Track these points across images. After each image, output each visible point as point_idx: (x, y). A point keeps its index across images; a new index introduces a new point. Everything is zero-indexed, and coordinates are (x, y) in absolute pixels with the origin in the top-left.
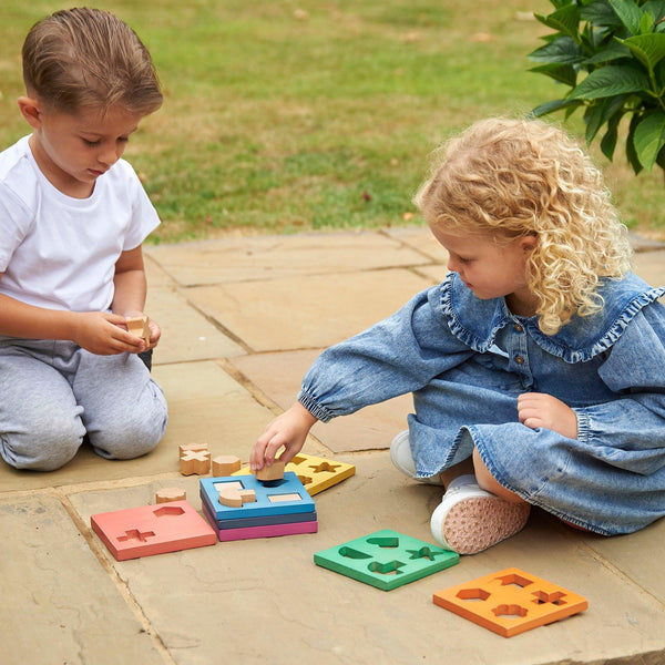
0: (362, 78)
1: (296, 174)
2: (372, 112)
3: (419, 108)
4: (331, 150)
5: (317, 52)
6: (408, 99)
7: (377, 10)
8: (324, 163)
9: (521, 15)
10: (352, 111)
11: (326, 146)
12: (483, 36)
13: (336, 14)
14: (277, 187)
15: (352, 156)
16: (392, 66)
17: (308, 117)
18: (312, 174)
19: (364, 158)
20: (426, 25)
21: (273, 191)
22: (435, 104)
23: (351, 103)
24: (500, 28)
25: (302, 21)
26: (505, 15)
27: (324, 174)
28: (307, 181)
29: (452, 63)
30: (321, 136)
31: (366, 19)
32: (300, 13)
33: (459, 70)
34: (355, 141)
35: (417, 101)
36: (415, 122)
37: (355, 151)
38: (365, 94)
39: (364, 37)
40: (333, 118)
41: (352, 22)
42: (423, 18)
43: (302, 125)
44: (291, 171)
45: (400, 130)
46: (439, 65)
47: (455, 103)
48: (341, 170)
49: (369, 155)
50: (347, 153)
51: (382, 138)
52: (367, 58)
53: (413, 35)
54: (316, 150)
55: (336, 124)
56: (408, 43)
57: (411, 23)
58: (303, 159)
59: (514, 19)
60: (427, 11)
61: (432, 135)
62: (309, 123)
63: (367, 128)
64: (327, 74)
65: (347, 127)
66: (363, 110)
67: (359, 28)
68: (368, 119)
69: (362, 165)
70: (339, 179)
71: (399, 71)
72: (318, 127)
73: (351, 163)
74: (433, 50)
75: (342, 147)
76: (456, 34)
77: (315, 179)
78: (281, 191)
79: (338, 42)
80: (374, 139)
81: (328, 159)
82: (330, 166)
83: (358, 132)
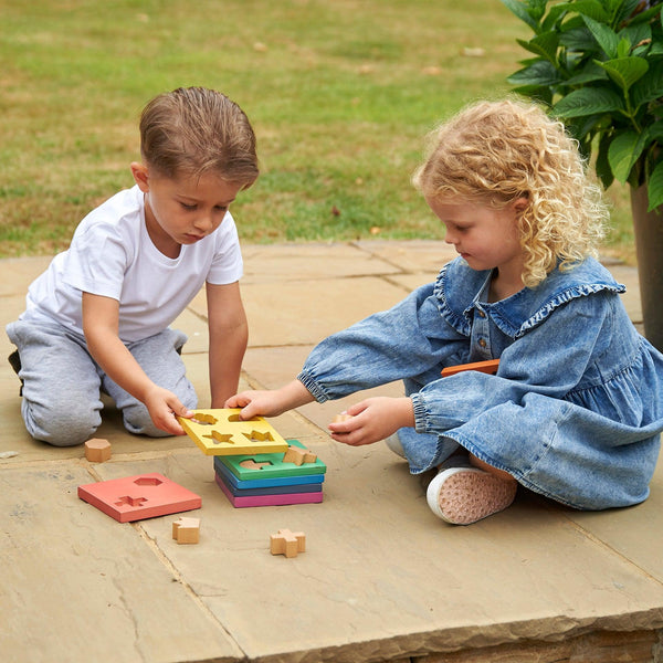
0: (322, 105)
1: (268, 191)
2: (335, 137)
3: (378, 133)
4: (300, 169)
5: (277, 82)
6: (366, 125)
7: (331, 45)
8: (293, 181)
9: (468, 51)
10: (316, 135)
11: (294, 165)
12: (434, 70)
13: (293, 47)
14: (252, 202)
15: (318, 175)
16: (349, 95)
17: (275, 140)
18: (282, 191)
19: (331, 177)
20: (379, 58)
21: (247, 205)
22: (393, 129)
23: (314, 128)
24: (448, 63)
25: (260, 52)
26: (452, 51)
27: (293, 191)
28: (279, 197)
29: (406, 93)
30: (288, 157)
31: (321, 52)
32: (259, 45)
33: (412, 100)
34: (321, 162)
35: (376, 127)
36: (375, 146)
37: (322, 171)
38: (326, 120)
39: (321, 68)
40: (298, 141)
41: (308, 55)
42: (376, 52)
43: (270, 147)
44: (263, 188)
45: (363, 153)
46: (392, 95)
47: (411, 129)
48: (310, 188)
49: (335, 174)
50: (314, 172)
51: (347, 160)
52: (325, 88)
53: (366, 67)
54: (284, 169)
55: (302, 146)
56: (362, 74)
57: (365, 57)
58: (274, 177)
59: (462, 54)
60: (380, 46)
61: (393, 157)
62: (277, 145)
63: (330, 151)
64: (288, 101)
65: (312, 149)
66: (326, 134)
67: (315, 60)
68: (332, 143)
69: (329, 184)
70: (308, 196)
71: (356, 101)
72: (285, 149)
73: (318, 181)
74: (387, 81)
75: (309, 168)
76: (407, 67)
77: (286, 196)
78: (254, 205)
79: (296, 72)
80: (338, 160)
81: (297, 178)
82: (299, 184)
83: (323, 154)
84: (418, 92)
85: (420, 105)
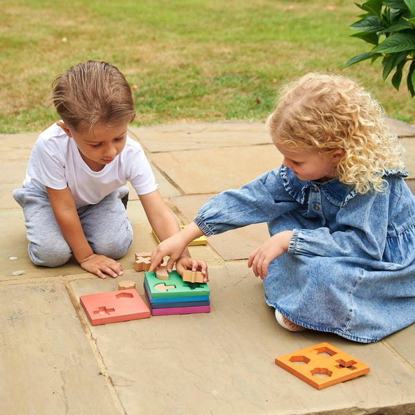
0: (261, 31)
1: (219, 87)
2: (265, 51)
3: (292, 49)
4: (240, 73)
5: (238, 16)
6: (285, 43)
8: (235, 81)
10: (253, 51)
11: (238, 71)
12: (331, 8)
14: (208, 94)
15: (251, 76)
16: (279, 24)
17: (229, 54)
18: (228, 87)
19: (258, 78)
21: (206, 96)
22: (300, 46)
23: (254, 46)
24: (340, 3)
27: (235, 87)
28: (225, 91)
29: (312, 23)
30: (235, 65)
33: (316, 27)
34: (254, 68)
35: (290, 45)
36: (289, 57)
37: (254, 74)
38: (262, 40)
39: (265, 8)
40: (243, 54)
43: (225, 58)
44: (217, 85)
45: (280, 62)
46: (305, 24)
47: (312, 46)
48: (245, 85)
49: (261, 76)
50: (249, 75)
51: (269, 66)
52: (265, 20)
53: (291, 6)
54: (232, 73)
55: (245, 57)
56: (288, 11)
58: (224, 78)
61: (297, 65)
62: (229, 57)
63: (261, 61)
64: (242, 28)
65: (250, 59)
66: (260, 50)
67: (262, 2)
68: (262, 55)
69: (258, 81)
70: (243, 90)
71: (282, 27)
72: (234, 59)
73: (250, 81)
74: (302, 15)
75: (246, 71)
76: (315, 6)
77: (230, 90)
78: (210, 96)
79: (249, 10)
80: (265, 67)
81: (238, 78)
82: (239, 82)
83: (256, 63)
84: (320, 22)
85: (320, 30)
